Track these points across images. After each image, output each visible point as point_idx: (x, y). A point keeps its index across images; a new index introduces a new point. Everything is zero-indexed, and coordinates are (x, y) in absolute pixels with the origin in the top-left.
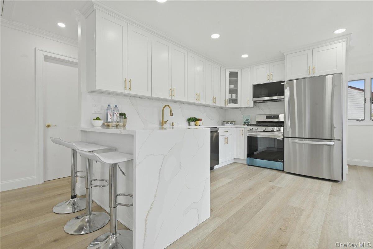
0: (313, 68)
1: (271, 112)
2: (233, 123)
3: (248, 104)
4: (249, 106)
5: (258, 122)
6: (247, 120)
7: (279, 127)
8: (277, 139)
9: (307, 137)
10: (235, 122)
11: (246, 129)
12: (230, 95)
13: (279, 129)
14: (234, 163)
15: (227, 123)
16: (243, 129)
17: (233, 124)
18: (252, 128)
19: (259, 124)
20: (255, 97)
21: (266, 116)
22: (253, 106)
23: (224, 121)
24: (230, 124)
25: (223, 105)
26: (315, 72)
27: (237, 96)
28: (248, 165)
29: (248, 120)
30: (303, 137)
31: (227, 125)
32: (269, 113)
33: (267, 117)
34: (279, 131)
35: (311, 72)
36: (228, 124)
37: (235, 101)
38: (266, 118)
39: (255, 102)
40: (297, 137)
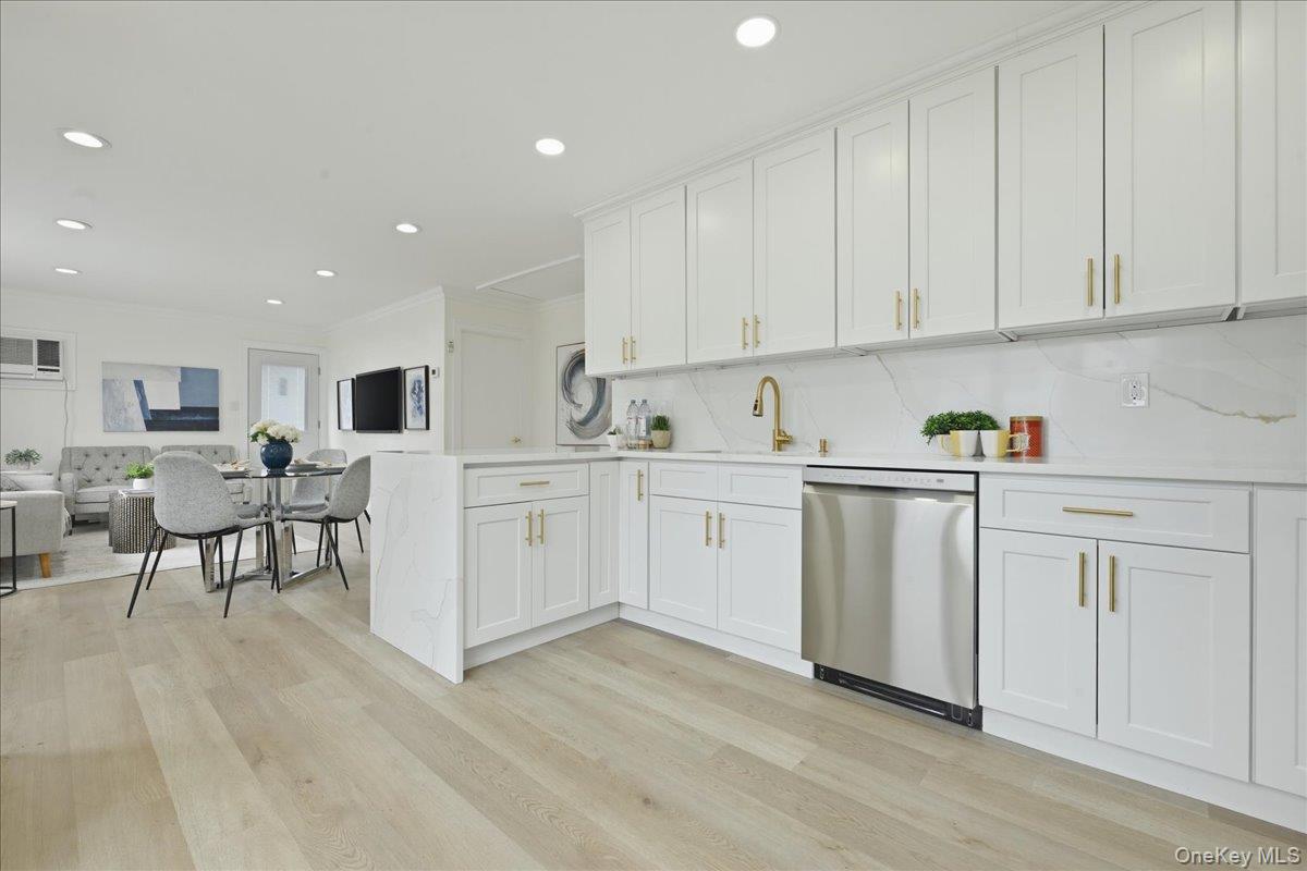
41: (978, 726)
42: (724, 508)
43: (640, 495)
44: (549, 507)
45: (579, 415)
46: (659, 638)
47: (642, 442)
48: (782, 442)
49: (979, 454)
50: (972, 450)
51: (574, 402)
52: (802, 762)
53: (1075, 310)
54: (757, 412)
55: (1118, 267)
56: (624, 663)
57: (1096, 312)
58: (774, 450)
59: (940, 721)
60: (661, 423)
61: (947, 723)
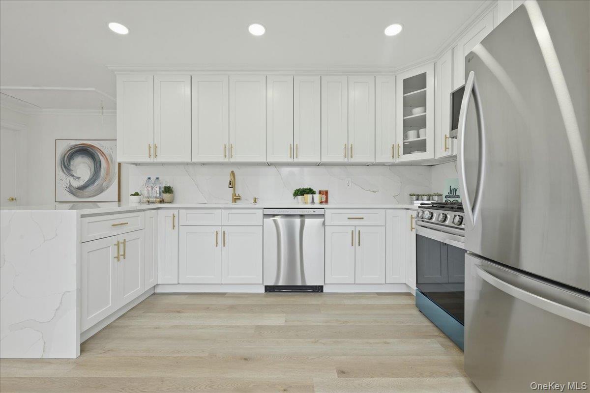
2: (436, 198)
3: (446, 148)
4: (449, 154)
6: (453, 192)
23: (412, 194)
25: (385, 159)
36: (422, 200)
41: (322, 291)
42: (224, 229)
43: (174, 226)
44: (128, 237)
45: (76, 184)
46: (187, 296)
47: (158, 200)
48: (236, 199)
49: (313, 202)
50: (311, 201)
51: (73, 176)
52: (285, 321)
53: (340, 159)
54: (231, 186)
55: (351, 148)
56: (179, 312)
57: (346, 160)
58: (233, 202)
59: (312, 293)
60: (168, 190)
61: (314, 293)
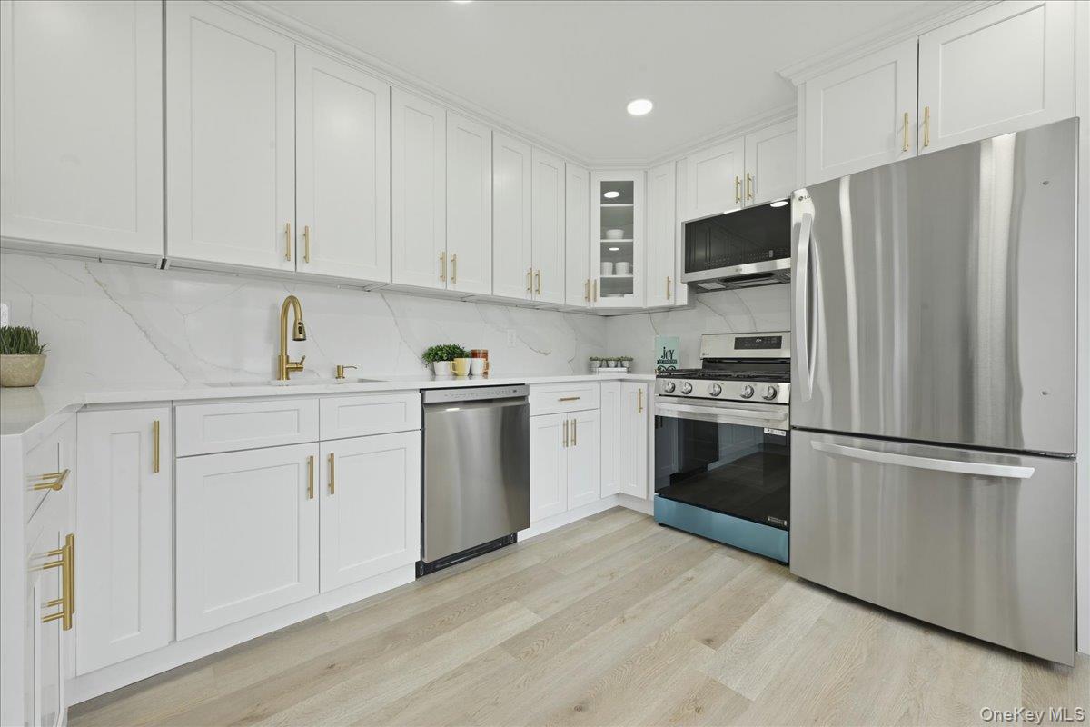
0: (922, 120)
1: (755, 324)
2: (626, 363)
3: (669, 296)
4: (671, 303)
5: (708, 362)
6: (668, 355)
7: (774, 384)
8: (766, 431)
9: (898, 435)
10: (631, 360)
11: (652, 389)
12: (608, 265)
13: (772, 391)
14: (619, 509)
15: (605, 362)
16: (643, 386)
17: (624, 369)
18: (670, 386)
19: (714, 368)
20: (689, 267)
21: (737, 339)
22: (685, 303)
23: (594, 357)
24: (616, 369)
25: (578, 301)
26: (930, 138)
27: (631, 271)
28: (661, 525)
29: (671, 353)
30: (881, 434)
31: (604, 373)
32: (746, 328)
33: (740, 343)
34: (771, 400)
35: (912, 141)
36: (608, 367)
37: (625, 287)
38: (736, 348)
39: (694, 288)
40: (855, 430)
41: (515, 540)
43: (157, 461)
54: (302, 336)
55: (538, 275)
